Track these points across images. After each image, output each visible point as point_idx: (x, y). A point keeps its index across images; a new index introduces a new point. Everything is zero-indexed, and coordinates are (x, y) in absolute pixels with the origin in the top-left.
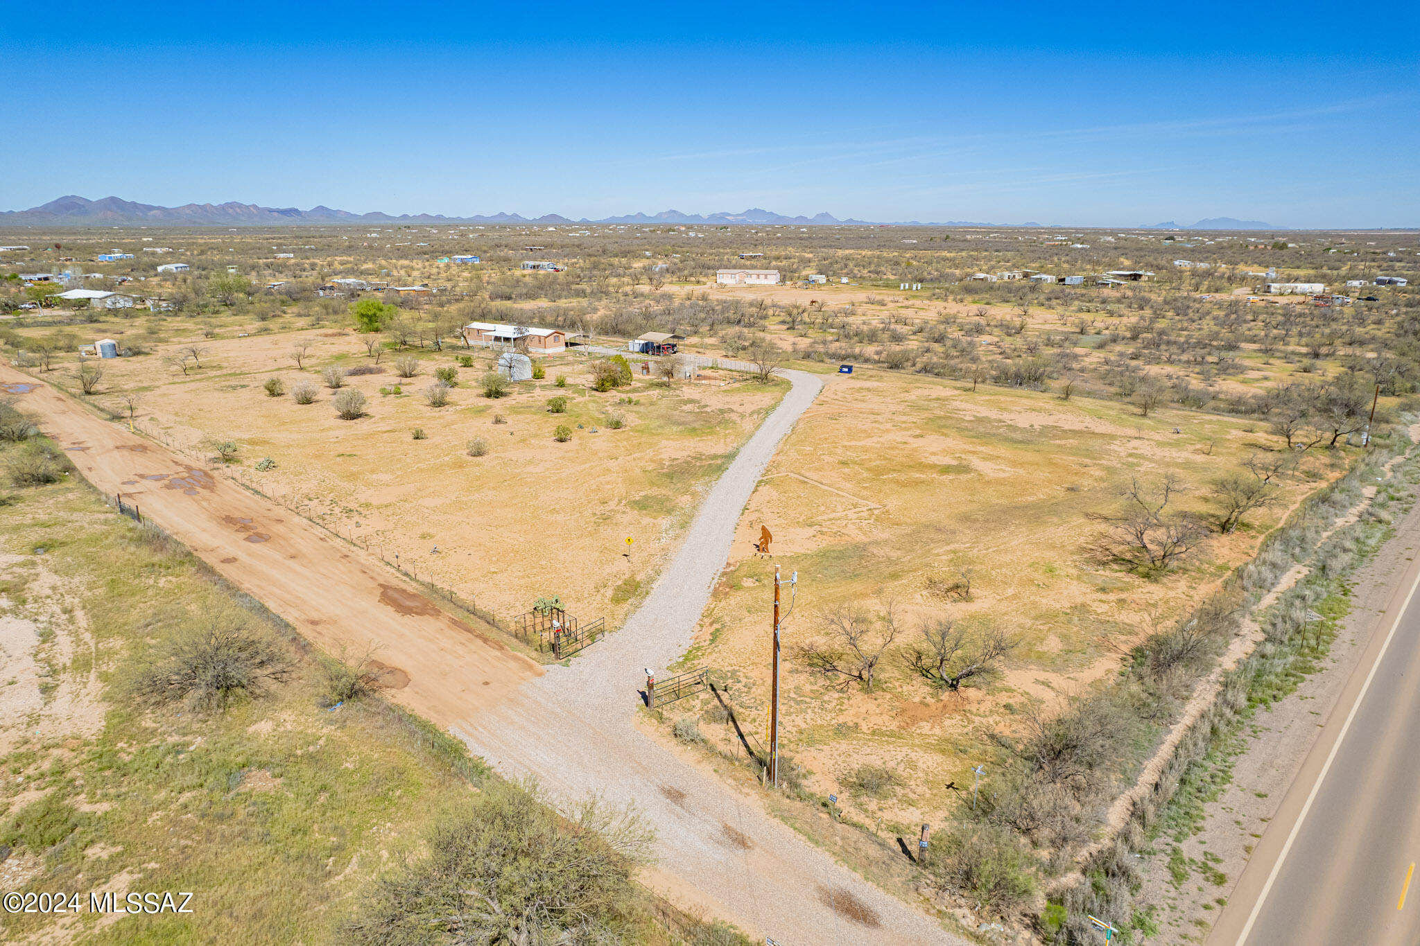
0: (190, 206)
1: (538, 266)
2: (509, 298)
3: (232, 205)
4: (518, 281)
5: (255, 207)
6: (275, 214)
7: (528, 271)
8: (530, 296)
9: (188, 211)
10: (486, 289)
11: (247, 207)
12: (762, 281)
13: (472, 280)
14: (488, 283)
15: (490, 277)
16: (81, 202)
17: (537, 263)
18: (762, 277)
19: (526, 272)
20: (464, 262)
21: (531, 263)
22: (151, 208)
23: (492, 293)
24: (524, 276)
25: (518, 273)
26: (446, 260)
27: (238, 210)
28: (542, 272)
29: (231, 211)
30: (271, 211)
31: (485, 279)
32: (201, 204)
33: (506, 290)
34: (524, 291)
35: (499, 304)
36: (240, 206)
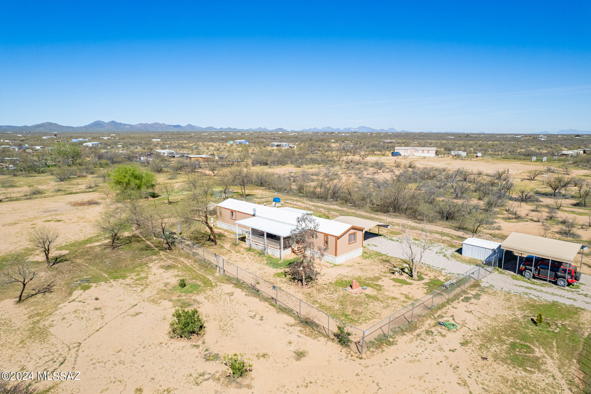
0: (140, 124)
1: (280, 145)
2: (266, 164)
3: (155, 124)
4: (271, 153)
5: (164, 124)
6: (171, 127)
7: (275, 148)
8: (281, 162)
9: (139, 126)
10: (250, 157)
11: (161, 124)
12: (426, 154)
13: (242, 151)
14: (252, 154)
15: (253, 150)
16: (102, 123)
17: (279, 143)
18: (426, 152)
19: (273, 148)
20: (240, 143)
21: (276, 144)
22: (126, 125)
23: (254, 160)
24: (273, 150)
25: (269, 148)
26: (232, 142)
27: (157, 125)
28: (283, 148)
29: (155, 126)
30: (170, 126)
31: (250, 151)
32: (144, 123)
33: (264, 158)
34: (276, 159)
35: (258, 169)
36: (158, 124)
